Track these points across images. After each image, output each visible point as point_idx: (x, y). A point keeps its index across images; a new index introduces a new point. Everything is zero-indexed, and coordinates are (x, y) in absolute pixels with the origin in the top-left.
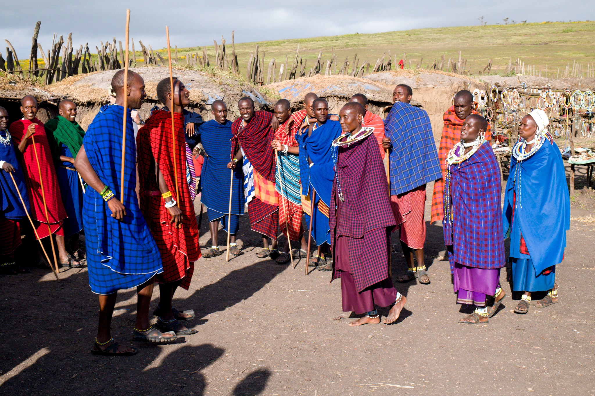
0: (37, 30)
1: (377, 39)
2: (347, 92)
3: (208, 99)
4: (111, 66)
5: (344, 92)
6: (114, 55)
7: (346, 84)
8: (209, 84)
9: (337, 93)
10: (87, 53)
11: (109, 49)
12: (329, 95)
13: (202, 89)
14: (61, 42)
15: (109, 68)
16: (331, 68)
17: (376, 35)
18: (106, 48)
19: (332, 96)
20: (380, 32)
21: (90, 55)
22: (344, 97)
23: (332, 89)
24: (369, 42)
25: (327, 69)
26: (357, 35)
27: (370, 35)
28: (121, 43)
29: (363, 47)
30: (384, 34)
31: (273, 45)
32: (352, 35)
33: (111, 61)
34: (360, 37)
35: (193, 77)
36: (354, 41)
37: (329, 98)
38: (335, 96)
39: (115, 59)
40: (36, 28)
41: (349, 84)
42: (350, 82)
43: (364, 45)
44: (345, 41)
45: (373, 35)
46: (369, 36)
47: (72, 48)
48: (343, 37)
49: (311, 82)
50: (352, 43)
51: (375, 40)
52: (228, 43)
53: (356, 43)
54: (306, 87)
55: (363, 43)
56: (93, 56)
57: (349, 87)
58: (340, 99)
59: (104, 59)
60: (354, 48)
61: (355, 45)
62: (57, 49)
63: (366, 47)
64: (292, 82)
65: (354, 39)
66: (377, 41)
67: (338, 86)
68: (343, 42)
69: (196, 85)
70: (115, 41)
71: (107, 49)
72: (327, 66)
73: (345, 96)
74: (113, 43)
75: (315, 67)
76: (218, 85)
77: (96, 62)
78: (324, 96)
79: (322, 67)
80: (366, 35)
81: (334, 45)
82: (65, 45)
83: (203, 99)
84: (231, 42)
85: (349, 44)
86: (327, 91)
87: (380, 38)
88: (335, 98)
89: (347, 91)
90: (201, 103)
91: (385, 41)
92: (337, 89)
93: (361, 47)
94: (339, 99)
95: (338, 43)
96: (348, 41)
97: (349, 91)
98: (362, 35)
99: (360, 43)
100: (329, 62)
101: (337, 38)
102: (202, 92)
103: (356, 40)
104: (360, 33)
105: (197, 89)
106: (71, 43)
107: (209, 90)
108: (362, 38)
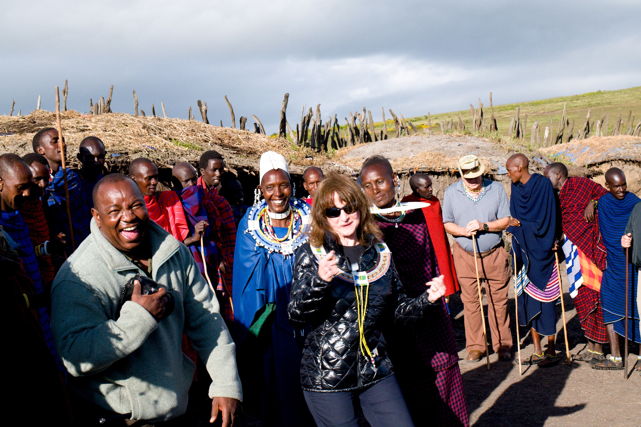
0: (285, 103)
1: (622, 96)
2: (633, 155)
3: (498, 169)
4: (361, 138)
5: (630, 154)
6: (365, 126)
7: (631, 145)
8: (496, 151)
9: (622, 156)
10: (336, 125)
11: (359, 120)
12: (613, 158)
13: (490, 157)
14: (311, 114)
15: (359, 141)
16: (601, 128)
17: (621, 92)
18: (355, 118)
19: (616, 160)
20: (625, 88)
21: (338, 126)
22: (630, 160)
23: (615, 151)
24: (614, 100)
25: (598, 129)
26: (599, 92)
27: (615, 92)
28: (370, 113)
29: (609, 106)
30: (631, 90)
31: (507, 110)
32: (594, 93)
33: (361, 133)
34: (604, 95)
35: (477, 144)
36: (598, 100)
37: (613, 162)
38: (620, 160)
39: (366, 131)
40: (284, 101)
41: (634, 145)
42: (635, 143)
43: (610, 103)
44: (587, 101)
45: (618, 91)
46: (613, 93)
47: (321, 121)
48: (583, 96)
49: (588, 144)
50: (595, 102)
51: (621, 97)
52: (486, 105)
53: (599, 102)
54: (583, 151)
55: (608, 101)
56: (342, 128)
57: (635, 149)
58: (626, 163)
59: (354, 131)
60: (599, 107)
61: (599, 104)
62: (306, 122)
63: (611, 106)
64: (566, 146)
65: (597, 97)
66: (624, 98)
67: (622, 147)
68: (585, 101)
69: (483, 152)
70: (365, 111)
71: (357, 120)
72: (598, 126)
73: (632, 159)
74: (363, 113)
75: (584, 128)
76: (507, 152)
77: (346, 135)
78: (607, 160)
79: (592, 128)
80: (609, 92)
81: (576, 105)
82: (314, 118)
83: (493, 169)
84: (489, 106)
85: (592, 103)
86: (610, 155)
87: (626, 95)
88: (620, 162)
89: (633, 153)
90: (492, 173)
91: (633, 97)
92: (621, 151)
93: (607, 106)
94: (624, 163)
95: (579, 103)
96: (590, 100)
97: (635, 153)
98: (605, 93)
99: (604, 102)
100: (599, 122)
101: (577, 98)
102: (491, 160)
103: (599, 98)
104: (602, 90)
105: (484, 158)
106: (320, 115)
107: (498, 158)
108: (605, 96)
